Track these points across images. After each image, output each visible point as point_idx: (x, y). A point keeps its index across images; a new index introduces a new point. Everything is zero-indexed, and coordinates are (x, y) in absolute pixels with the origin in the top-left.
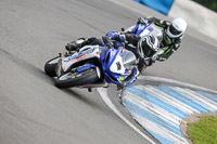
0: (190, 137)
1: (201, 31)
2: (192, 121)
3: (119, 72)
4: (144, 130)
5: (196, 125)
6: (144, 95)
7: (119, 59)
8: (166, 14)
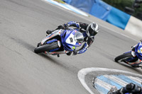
3: (72, 43)
7: (72, 36)
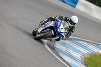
0: (86, 64)
1: (91, 15)
2: (86, 57)
4: (64, 61)
5: (88, 59)
6: (64, 44)
8: (75, 7)
